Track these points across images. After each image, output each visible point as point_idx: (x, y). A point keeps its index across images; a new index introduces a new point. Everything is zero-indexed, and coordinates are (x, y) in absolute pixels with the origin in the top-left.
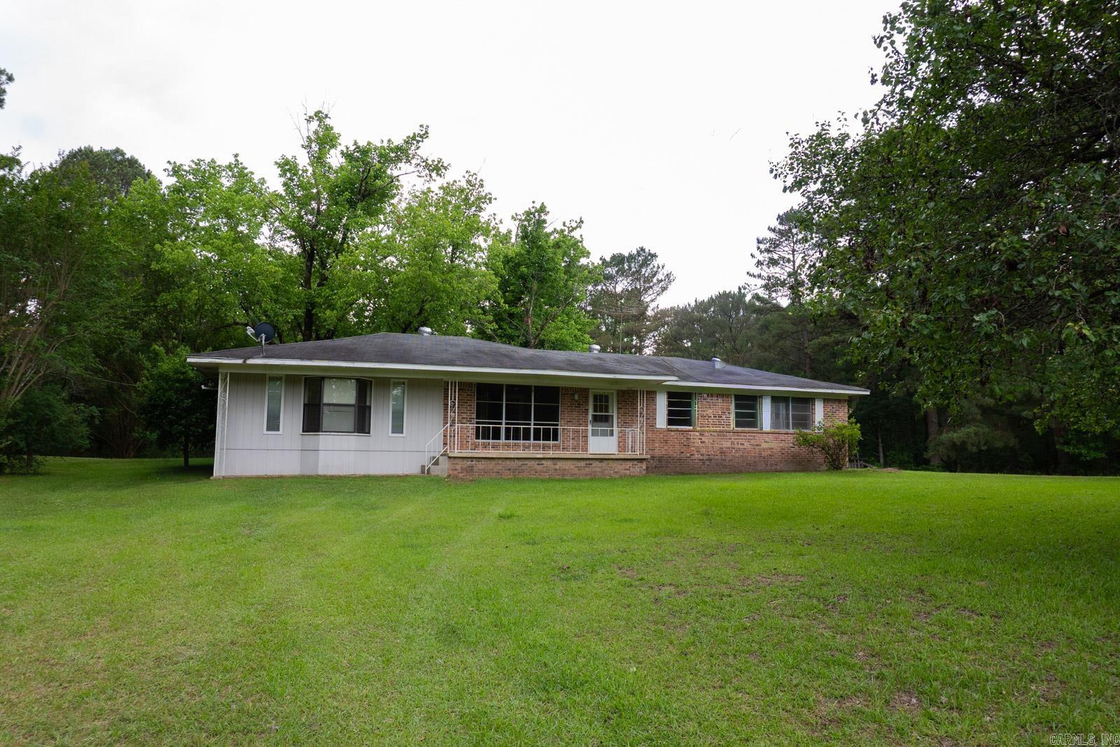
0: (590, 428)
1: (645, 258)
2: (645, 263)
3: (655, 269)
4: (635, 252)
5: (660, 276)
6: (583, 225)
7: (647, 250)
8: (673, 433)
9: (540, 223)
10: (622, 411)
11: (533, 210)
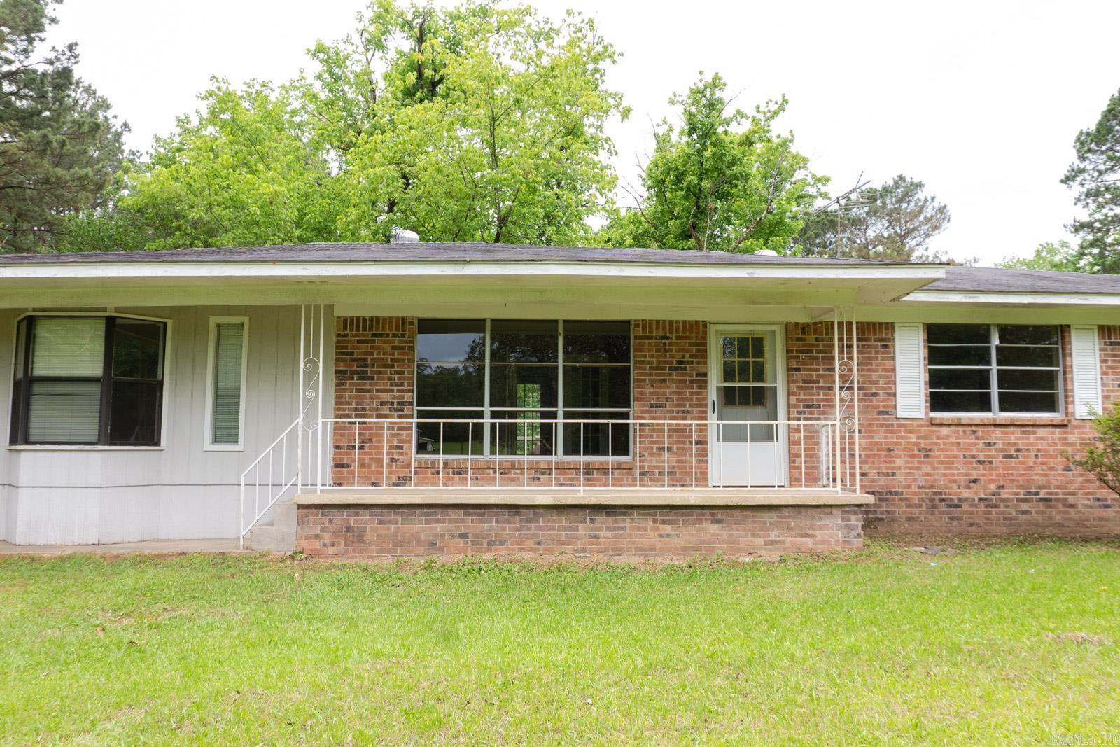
0: (712, 421)
1: (905, 189)
2: (904, 197)
3: (920, 204)
4: (891, 183)
5: (928, 212)
6: (787, 107)
7: (908, 179)
8: (945, 431)
9: (713, 105)
10: (800, 377)
11: (701, 86)
